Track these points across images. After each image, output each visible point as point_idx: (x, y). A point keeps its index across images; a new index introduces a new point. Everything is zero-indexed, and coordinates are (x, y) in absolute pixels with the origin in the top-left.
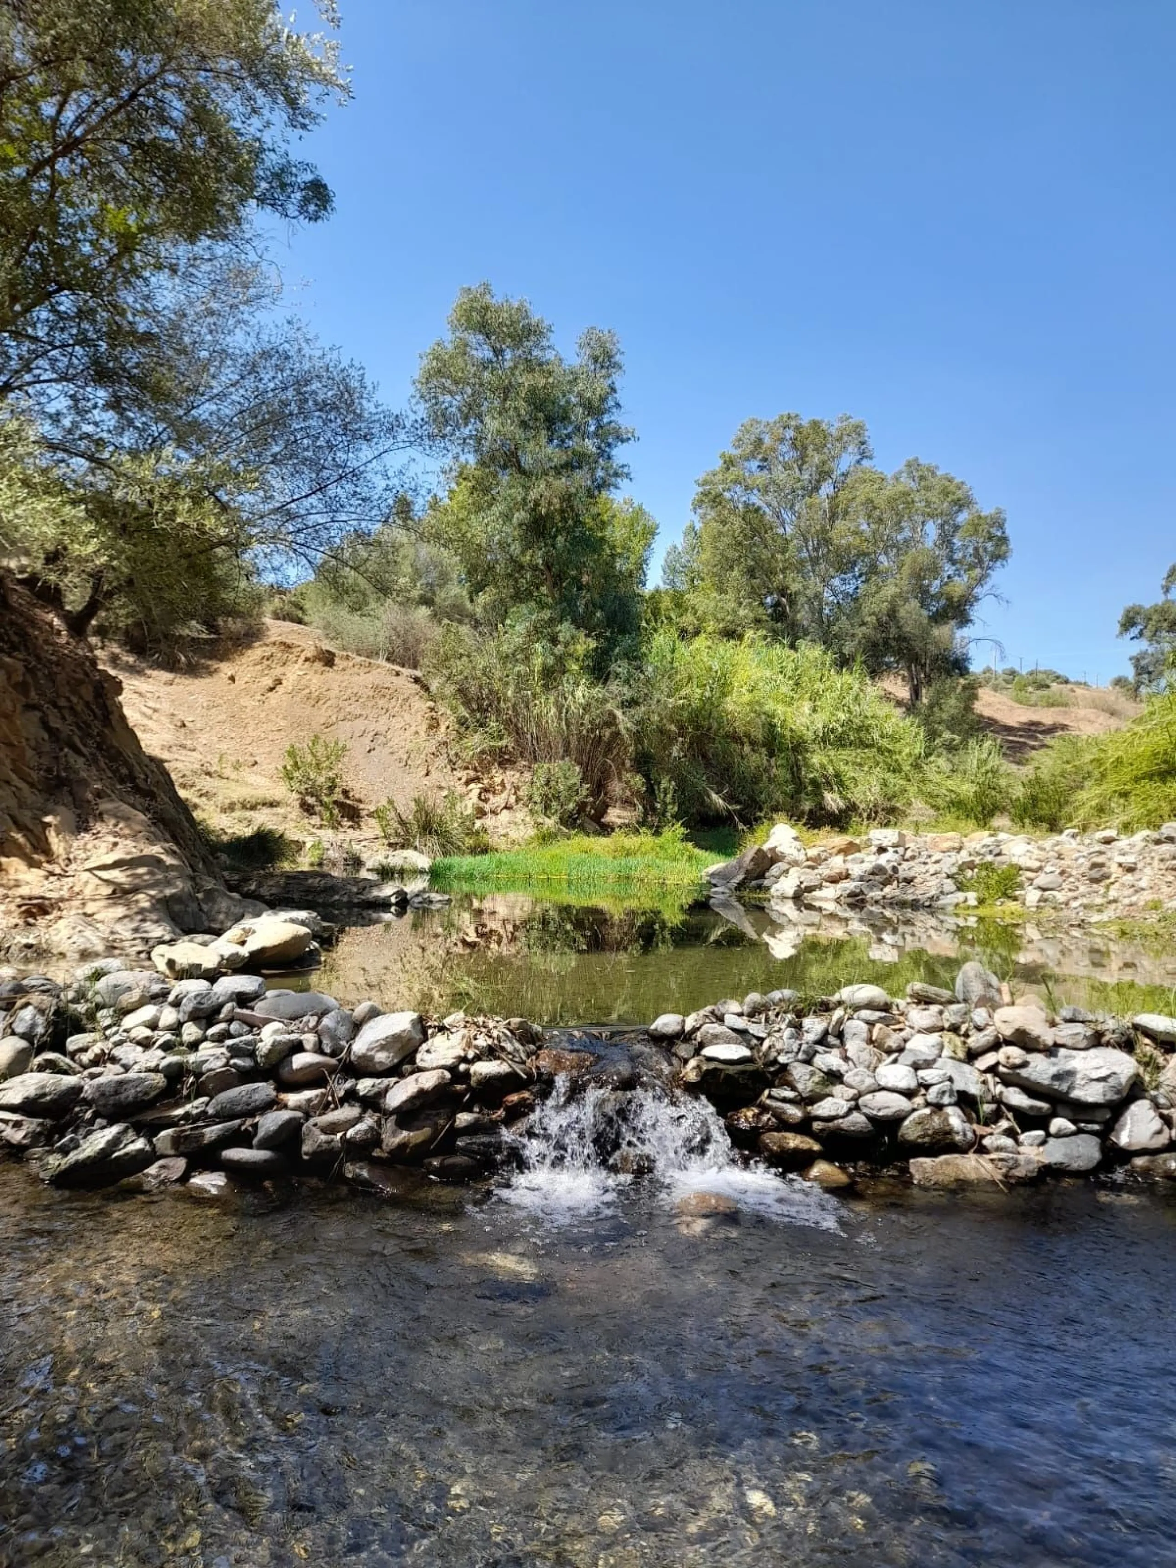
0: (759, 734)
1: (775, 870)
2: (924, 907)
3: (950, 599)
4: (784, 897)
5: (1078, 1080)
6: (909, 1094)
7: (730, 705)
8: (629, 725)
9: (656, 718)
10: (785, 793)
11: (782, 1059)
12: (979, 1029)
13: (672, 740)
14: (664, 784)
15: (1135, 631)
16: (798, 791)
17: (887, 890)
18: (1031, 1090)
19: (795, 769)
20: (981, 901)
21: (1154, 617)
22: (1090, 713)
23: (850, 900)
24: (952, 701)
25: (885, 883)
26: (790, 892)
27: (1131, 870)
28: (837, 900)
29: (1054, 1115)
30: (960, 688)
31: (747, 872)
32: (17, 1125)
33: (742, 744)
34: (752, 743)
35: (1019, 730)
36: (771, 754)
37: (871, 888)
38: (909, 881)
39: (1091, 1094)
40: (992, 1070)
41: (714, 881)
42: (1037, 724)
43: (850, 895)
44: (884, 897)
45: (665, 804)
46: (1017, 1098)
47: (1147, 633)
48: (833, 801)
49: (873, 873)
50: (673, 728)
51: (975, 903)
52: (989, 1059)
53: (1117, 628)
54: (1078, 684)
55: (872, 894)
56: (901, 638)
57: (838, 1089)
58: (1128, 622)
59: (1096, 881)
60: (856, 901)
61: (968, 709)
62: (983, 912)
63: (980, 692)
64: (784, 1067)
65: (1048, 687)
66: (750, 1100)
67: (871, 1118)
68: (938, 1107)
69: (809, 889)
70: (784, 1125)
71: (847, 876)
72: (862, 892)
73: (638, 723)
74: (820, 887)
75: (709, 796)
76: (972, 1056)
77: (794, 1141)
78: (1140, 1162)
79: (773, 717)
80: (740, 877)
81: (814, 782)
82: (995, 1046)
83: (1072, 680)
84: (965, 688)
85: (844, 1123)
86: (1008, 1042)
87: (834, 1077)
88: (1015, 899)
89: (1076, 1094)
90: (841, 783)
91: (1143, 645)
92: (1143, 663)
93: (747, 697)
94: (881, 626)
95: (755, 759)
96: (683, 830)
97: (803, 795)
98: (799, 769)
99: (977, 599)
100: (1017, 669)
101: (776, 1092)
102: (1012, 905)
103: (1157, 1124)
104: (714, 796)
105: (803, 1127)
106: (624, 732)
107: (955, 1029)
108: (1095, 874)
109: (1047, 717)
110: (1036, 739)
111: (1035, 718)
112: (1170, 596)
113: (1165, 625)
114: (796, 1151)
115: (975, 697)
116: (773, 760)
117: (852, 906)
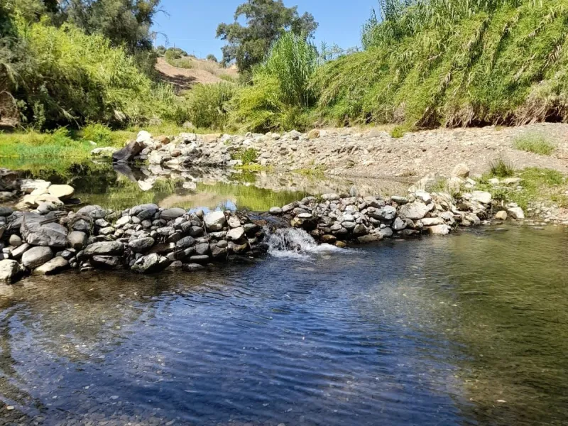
0: (79, 80)
1: (145, 151)
2: (219, 166)
3: (142, 10)
4: (156, 164)
5: (386, 213)
6: (352, 221)
7: (61, 63)
8: (15, 73)
9: (30, 70)
10: (96, 110)
11: (320, 216)
12: (361, 203)
13: (40, 82)
14: (36, 105)
15: (223, 36)
16: (102, 110)
17: (200, 160)
18: (376, 217)
19: (99, 99)
20: (244, 163)
21: (231, 30)
22: (204, 72)
23: (185, 164)
24: (146, 63)
25: (199, 157)
26: (159, 162)
27: (295, 150)
28: (180, 164)
29: (381, 223)
30: (148, 58)
31: (132, 153)
32: (111, 259)
33: (69, 84)
34: (74, 84)
35: (175, 79)
36: (86, 91)
37: (193, 159)
38: (208, 155)
39: (388, 217)
40: (366, 213)
41: (115, 157)
42: (182, 76)
43: (186, 162)
44: (200, 162)
45: (39, 115)
46: (373, 220)
47: (228, 37)
48: (119, 114)
49: (193, 152)
50: (41, 75)
51: (241, 164)
52: (365, 211)
53: (216, 34)
54: (192, 56)
55: (194, 161)
56: (124, 29)
57: (335, 222)
58: (220, 32)
59: (284, 154)
60: (188, 164)
61: (153, 67)
62: (244, 167)
63: (159, 59)
64: (320, 218)
65: (180, 57)
66: (315, 228)
67: (347, 229)
68: (360, 224)
69: (166, 160)
70: (326, 233)
71: (181, 154)
72: (189, 161)
73: (19, 72)
74: (171, 159)
75: (62, 112)
76: (360, 210)
77: (331, 237)
78: (399, 232)
79: (86, 71)
80: (129, 155)
81: (109, 105)
82: (366, 207)
83: (188, 54)
84: (151, 57)
85: (341, 230)
86: (369, 206)
87: (334, 219)
88: (256, 162)
89: (386, 217)
90: (121, 106)
91: (226, 42)
92: (226, 51)
93: (71, 60)
94: (113, 23)
95: (76, 93)
96: (67, 131)
97: (104, 112)
98: (101, 98)
99: (154, 12)
100: (164, 46)
101: (321, 225)
102: (256, 165)
103: (403, 223)
104: (65, 112)
105: (331, 233)
106: (12, 76)
107: (354, 204)
108: (283, 152)
109: (186, 73)
110: (183, 84)
111: (181, 74)
112: (237, 21)
113: (236, 34)
114: (332, 239)
115: (155, 62)
116: (87, 94)
117: (186, 167)
